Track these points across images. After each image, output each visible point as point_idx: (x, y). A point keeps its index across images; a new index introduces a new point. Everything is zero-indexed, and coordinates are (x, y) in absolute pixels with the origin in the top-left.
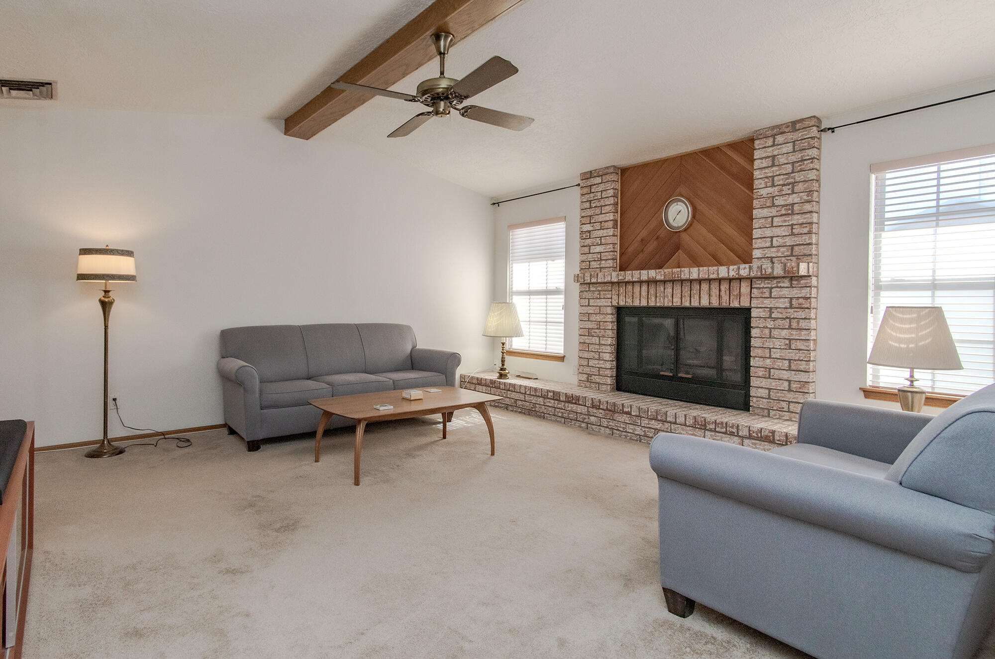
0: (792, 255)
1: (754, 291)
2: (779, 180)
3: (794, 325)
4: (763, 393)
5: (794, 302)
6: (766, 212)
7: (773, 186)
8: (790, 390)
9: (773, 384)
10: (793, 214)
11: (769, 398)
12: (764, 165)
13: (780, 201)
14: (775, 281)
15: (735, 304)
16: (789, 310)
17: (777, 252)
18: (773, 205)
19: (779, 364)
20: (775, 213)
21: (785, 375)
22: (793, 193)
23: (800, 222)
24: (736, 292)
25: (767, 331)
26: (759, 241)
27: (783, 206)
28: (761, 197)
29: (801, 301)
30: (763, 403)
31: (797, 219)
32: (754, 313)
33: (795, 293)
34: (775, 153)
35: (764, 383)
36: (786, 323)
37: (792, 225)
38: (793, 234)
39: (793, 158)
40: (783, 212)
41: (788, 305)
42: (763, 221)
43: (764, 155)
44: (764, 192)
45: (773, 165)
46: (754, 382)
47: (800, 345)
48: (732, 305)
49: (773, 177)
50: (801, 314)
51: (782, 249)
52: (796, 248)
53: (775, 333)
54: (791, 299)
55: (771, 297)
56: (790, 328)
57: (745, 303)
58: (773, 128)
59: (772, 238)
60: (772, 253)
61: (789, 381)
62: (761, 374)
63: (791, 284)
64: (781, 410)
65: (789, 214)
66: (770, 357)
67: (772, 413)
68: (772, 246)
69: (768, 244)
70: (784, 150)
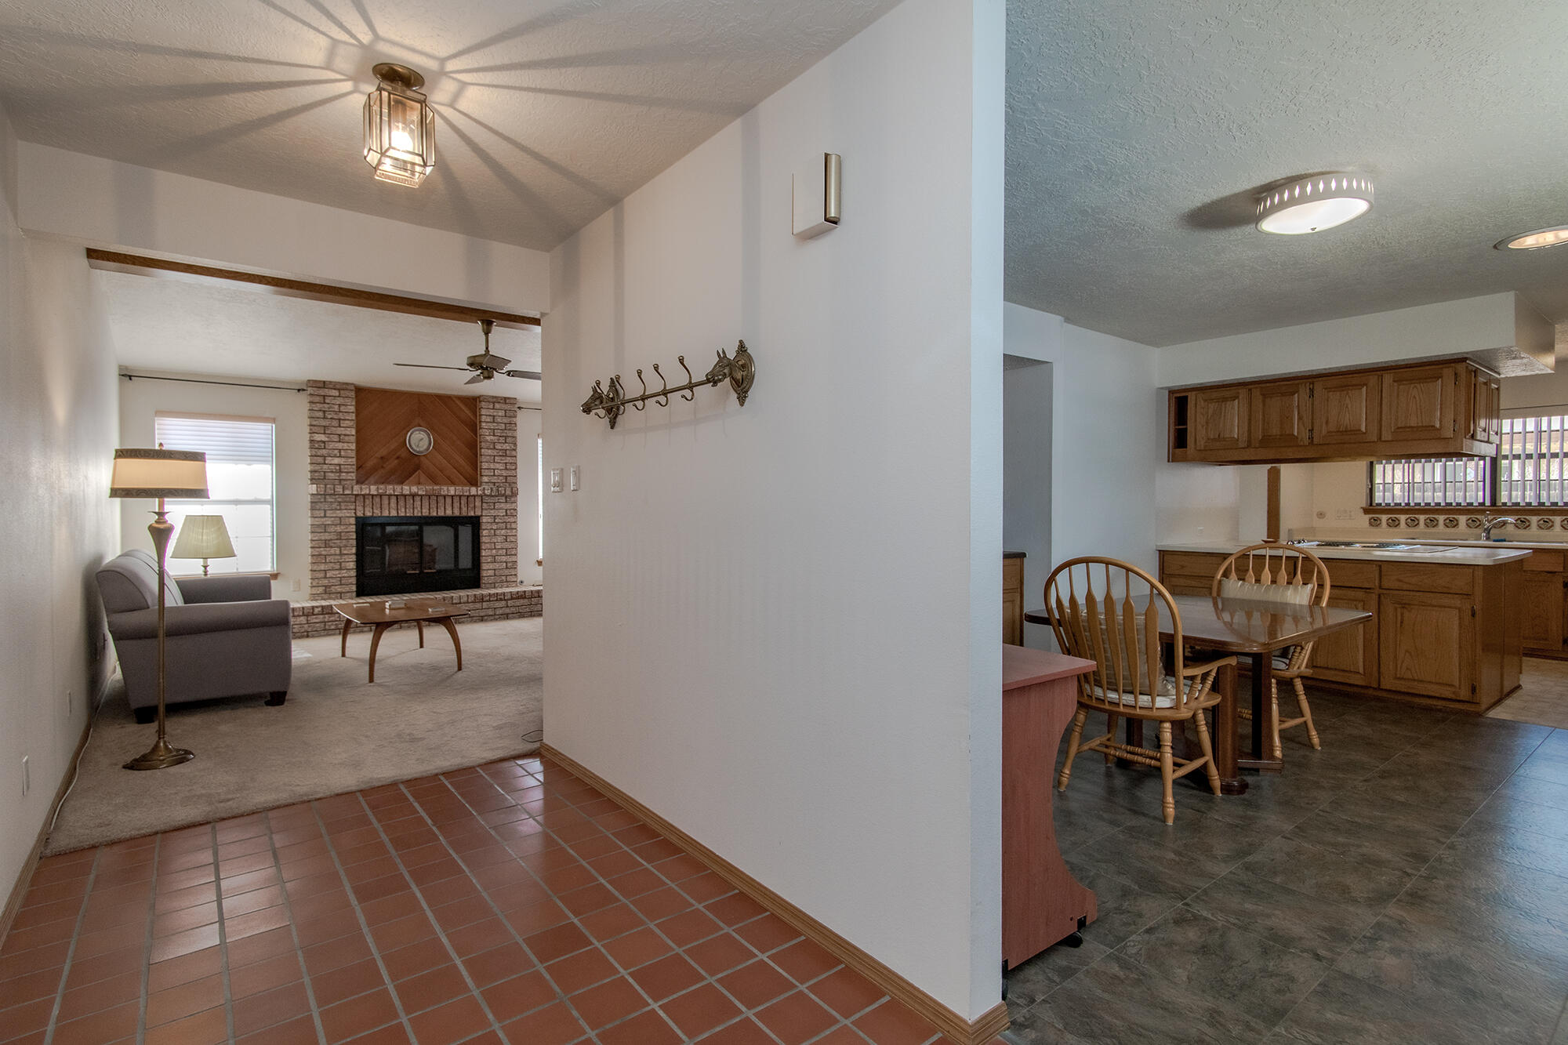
0: (507, 482)
1: (484, 504)
2: (498, 433)
3: (508, 526)
4: (491, 573)
5: (508, 512)
6: (490, 452)
7: (494, 435)
8: (507, 568)
9: (497, 566)
10: (506, 456)
11: (495, 575)
12: (489, 420)
13: (498, 446)
14: (497, 498)
15: (471, 514)
16: (506, 517)
17: (498, 479)
18: (494, 448)
19: (500, 552)
20: (496, 454)
21: (504, 559)
22: (506, 442)
23: (510, 461)
24: (472, 505)
25: (493, 531)
26: (486, 471)
27: (500, 450)
28: (487, 441)
29: (512, 511)
30: (492, 580)
31: (509, 459)
32: (484, 520)
33: (508, 506)
34: (495, 414)
35: (491, 566)
36: (504, 525)
37: (506, 463)
38: (506, 469)
39: (505, 420)
40: (501, 454)
41: (504, 514)
42: (488, 457)
43: (488, 414)
44: (488, 438)
45: (494, 422)
46: (484, 566)
47: (512, 539)
48: (469, 515)
49: (494, 429)
50: (512, 520)
51: (501, 478)
52: (508, 478)
53: (498, 532)
54: (507, 510)
55: (494, 509)
56: (506, 528)
57: (478, 513)
58: (493, 397)
59: (494, 470)
60: (494, 480)
61: (506, 563)
62: (489, 560)
63: (507, 500)
64: (502, 582)
65: (503, 455)
66: (495, 549)
67: (497, 585)
68: (494, 475)
69: (492, 474)
70: (500, 414)
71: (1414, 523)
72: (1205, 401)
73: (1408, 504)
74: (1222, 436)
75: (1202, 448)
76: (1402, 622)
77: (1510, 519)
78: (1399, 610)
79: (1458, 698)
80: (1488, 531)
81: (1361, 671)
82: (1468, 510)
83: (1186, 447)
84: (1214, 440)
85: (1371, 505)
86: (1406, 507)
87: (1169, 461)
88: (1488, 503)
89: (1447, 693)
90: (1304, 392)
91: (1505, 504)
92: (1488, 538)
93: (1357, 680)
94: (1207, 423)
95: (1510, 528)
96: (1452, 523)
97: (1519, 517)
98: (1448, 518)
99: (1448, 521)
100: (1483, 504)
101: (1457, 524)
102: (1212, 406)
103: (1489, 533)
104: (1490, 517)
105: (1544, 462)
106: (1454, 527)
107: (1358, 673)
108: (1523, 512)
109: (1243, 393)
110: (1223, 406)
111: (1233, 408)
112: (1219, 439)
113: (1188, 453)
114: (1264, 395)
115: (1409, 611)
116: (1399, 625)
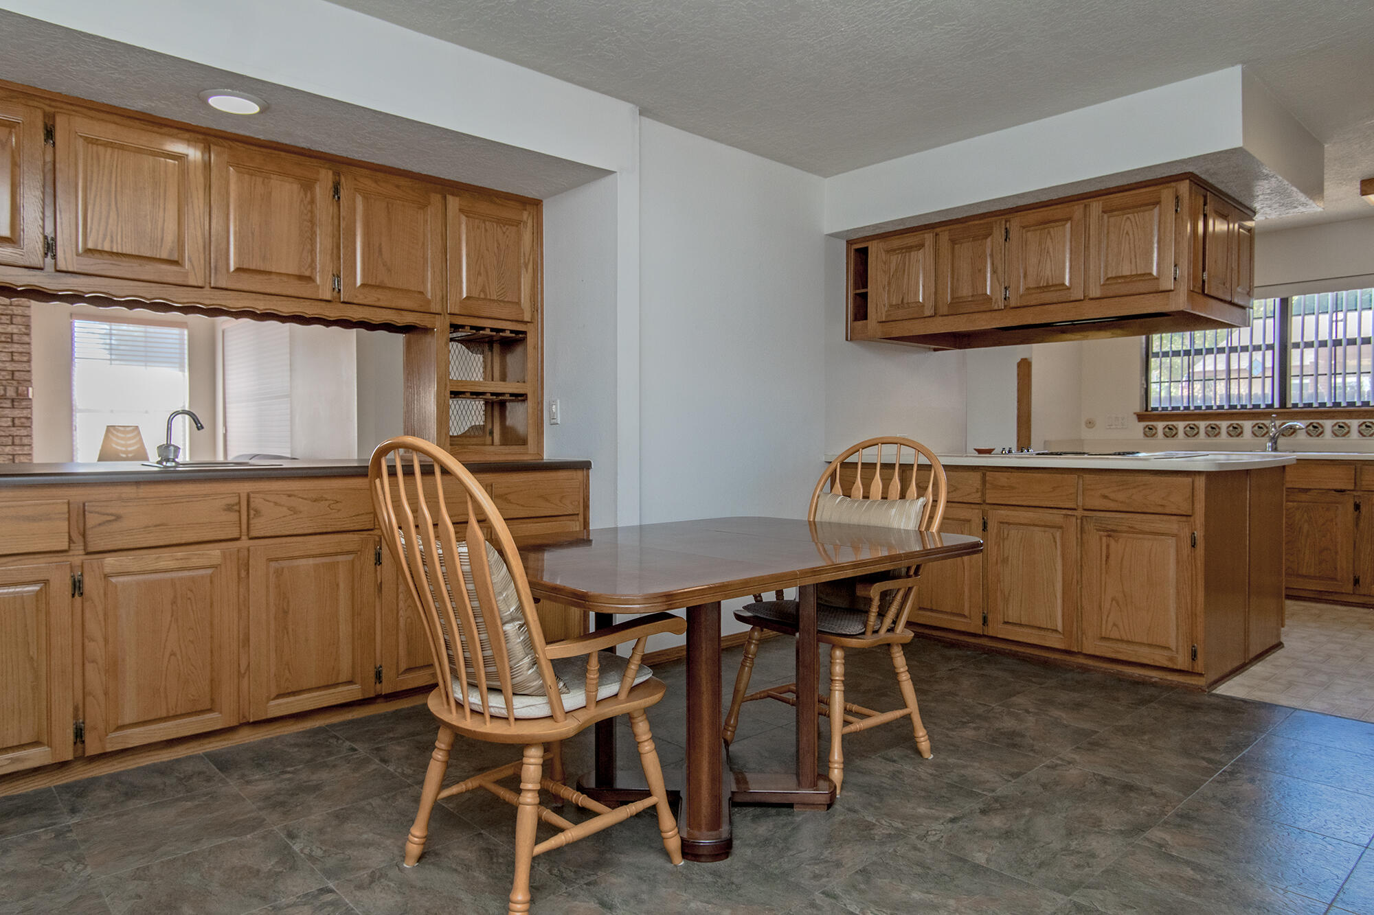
0: (13, 379)
3: (17, 441)
5: (17, 421)
10: (12, 342)
16: (13, 429)
22: (12, 323)
23: (21, 350)
29: (23, 420)
31: (16, 347)
33: (16, 413)
37: (12, 352)
41: (10, 424)
52: (17, 374)
54: (13, 418)
63: (13, 405)
65: (8, 342)
71: (1192, 432)
72: (887, 252)
73: (1187, 408)
74: (905, 301)
75: (884, 320)
76: (1108, 557)
77: (1299, 424)
78: (1104, 539)
79: (1175, 667)
80: (1274, 440)
81: (1060, 628)
82: (1254, 413)
83: (866, 318)
84: (897, 307)
85: (1147, 410)
86: (1186, 411)
87: (847, 340)
88: (1276, 405)
89: (1160, 658)
90: (998, 234)
91: (1295, 405)
92: (1275, 449)
93: (1054, 641)
94: (889, 283)
95: (1302, 437)
96: (1236, 431)
97: (1312, 421)
98: (1231, 425)
99: (1231, 428)
100: (1271, 406)
101: (1242, 432)
102: (895, 259)
103: (1276, 443)
104: (1278, 423)
105: (1340, 350)
106: (1238, 436)
107: (1056, 631)
108: (1314, 413)
109: (929, 237)
110: (907, 257)
111: (918, 261)
112: (902, 305)
113: (869, 327)
114: (953, 242)
115: (1117, 541)
116: (1104, 562)
